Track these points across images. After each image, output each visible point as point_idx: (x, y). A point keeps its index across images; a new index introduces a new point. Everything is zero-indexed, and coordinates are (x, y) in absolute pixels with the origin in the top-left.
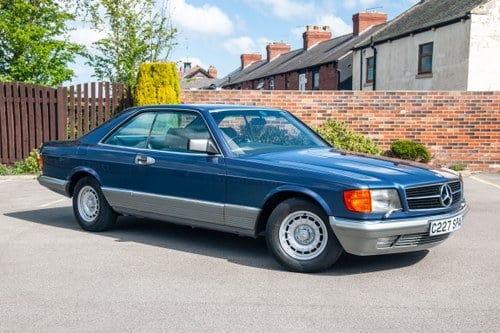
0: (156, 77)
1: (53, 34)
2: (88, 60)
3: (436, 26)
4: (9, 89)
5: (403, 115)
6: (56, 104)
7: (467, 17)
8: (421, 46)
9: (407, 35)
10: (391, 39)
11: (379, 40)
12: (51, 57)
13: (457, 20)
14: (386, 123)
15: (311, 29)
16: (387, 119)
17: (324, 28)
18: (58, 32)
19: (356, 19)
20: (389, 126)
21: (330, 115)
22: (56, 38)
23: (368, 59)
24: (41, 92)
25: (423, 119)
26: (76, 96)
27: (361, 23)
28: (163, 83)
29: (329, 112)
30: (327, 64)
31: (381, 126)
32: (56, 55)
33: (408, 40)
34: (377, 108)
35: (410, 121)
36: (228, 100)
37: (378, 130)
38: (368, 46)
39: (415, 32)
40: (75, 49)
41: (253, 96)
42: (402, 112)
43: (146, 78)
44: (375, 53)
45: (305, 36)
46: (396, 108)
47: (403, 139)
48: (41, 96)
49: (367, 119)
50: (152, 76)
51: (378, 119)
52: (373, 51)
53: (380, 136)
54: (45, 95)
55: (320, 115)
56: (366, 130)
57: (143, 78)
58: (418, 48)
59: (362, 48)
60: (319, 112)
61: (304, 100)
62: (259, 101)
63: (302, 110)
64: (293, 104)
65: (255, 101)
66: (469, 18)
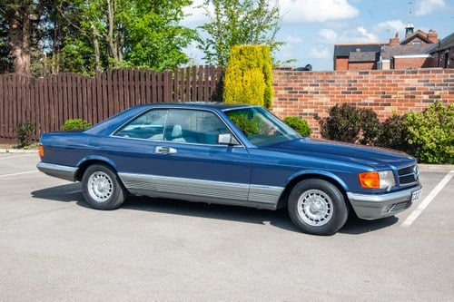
0: (243, 60)
6: (163, 87)
21: (439, 97)
24: (151, 76)
28: (249, 67)
29: (437, 93)
36: (321, 81)
41: (348, 77)
48: (151, 80)
50: (240, 59)
54: (154, 79)
55: (426, 97)
57: (232, 62)
60: (425, 93)
61: (407, 81)
62: (355, 81)
63: (404, 92)
64: (394, 85)
65: (351, 81)
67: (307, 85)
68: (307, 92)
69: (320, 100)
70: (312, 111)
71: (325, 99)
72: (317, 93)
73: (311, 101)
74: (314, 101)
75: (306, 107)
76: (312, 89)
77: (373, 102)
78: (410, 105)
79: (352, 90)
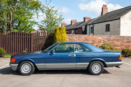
1: (29, 19)
2: (38, 26)
4: (18, 33)
5: (124, 42)
6: (31, 38)
7: (119, 19)
8: (106, 25)
9: (103, 22)
10: (98, 23)
11: (94, 23)
12: (28, 25)
13: (117, 19)
14: (120, 44)
15: (73, 20)
16: (120, 43)
17: (76, 20)
18: (30, 18)
19: (84, 18)
20: (121, 45)
22: (30, 20)
23: (91, 27)
24: (27, 34)
25: (129, 43)
26: (34, 35)
29: (105, 41)
30: (79, 28)
31: (119, 45)
32: (30, 24)
34: (118, 40)
35: (126, 44)
36: (78, 37)
37: (118, 46)
38: (91, 24)
40: (35, 23)
42: (124, 41)
43: (58, 31)
44: (93, 26)
45: (71, 22)
46: (122, 40)
47: (125, 48)
48: (27, 36)
49: (115, 43)
50: (60, 30)
51: (118, 43)
52: (93, 25)
53: (119, 48)
54: (28, 35)
55: (103, 42)
56: (115, 46)
57: (57, 31)
58: (105, 25)
59: (89, 25)
60: (103, 41)
61: (99, 38)
62: (87, 37)
63: (98, 40)
64: (96, 39)
66: (120, 19)
67: (74, 38)
76: (76, 39)
77: (91, 42)
78: (99, 44)
79: (86, 40)
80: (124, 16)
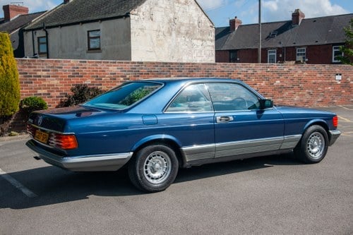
3: (102, 20)
7: (127, 16)
8: (88, 32)
9: (77, 23)
10: (62, 26)
11: (48, 25)
13: (120, 17)
19: (6, 8)
21: (128, 79)
23: (38, 38)
27: (11, 12)
29: (128, 76)
33: (78, 27)
36: (52, 67)
38: (39, 29)
39: (83, 22)
41: (72, 65)
44: (47, 34)
52: (44, 32)
55: (122, 79)
58: (86, 33)
59: (32, 30)
60: (122, 77)
61: (111, 68)
62: (78, 68)
63: (109, 76)
64: (103, 71)
65: (74, 68)
66: (129, 16)
67: (40, 71)
68: (40, 76)
69: (52, 82)
70: (45, 91)
71: (55, 82)
72: (49, 77)
73: (44, 83)
74: (46, 83)
75: (40, 89)
76: (45, 73)
77: (90, 83)
78: (113, 85)
79: (76, 75)
80: (139, 8)
